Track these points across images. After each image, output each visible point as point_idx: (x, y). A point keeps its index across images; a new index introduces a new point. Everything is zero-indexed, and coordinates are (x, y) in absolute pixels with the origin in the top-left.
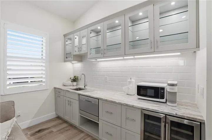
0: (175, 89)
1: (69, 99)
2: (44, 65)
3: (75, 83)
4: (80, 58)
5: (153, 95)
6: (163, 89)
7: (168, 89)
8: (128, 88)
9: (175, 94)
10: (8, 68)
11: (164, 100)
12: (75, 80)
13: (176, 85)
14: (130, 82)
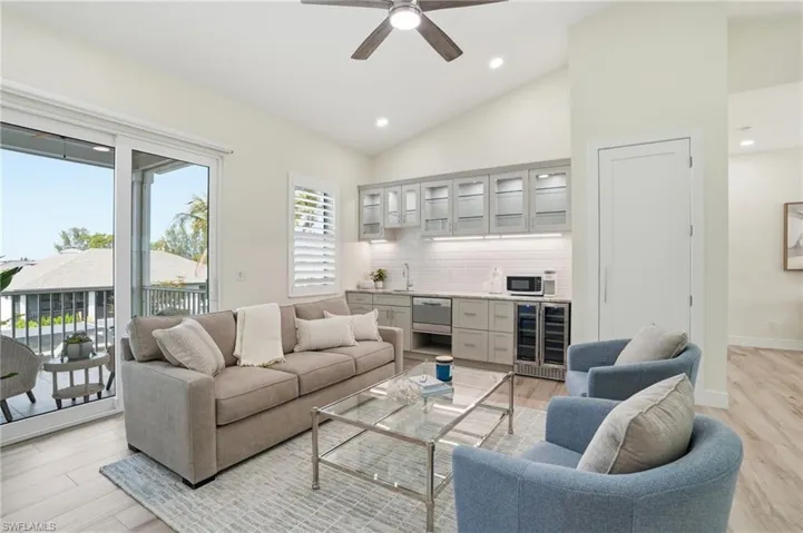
0: (553, 277)
1: (389, 308)
2: (332, 246)
3: (380, 284)
4: (394, 234)
5: (527, 287)
6: (539, 278)
7: (545, 278)
8: (492, 283)
9: (552, 283)
10: (297, 260)
11: (540, 293)
12: (380, 276)
13: (553, 272)
14: (495, 275)
